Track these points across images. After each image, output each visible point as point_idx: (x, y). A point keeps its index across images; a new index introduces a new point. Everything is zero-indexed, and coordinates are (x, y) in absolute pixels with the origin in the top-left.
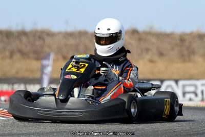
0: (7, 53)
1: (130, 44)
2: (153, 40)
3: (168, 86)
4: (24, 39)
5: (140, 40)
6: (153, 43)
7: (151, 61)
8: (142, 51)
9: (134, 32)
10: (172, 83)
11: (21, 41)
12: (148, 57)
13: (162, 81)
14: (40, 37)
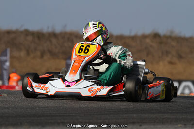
0: (39, 53)
1: (151, 46)
2: (173, 43)
3: (186, 87)
4: (54, 40)
5: (161, 43)
6: (173, 47)
7: (171, 63)
8: (162, 53)
9: (156, 36)
10: (190, 84)
11: (51, 41)
12: (168, 59)
13: (180, 82)
14: (69, 39)
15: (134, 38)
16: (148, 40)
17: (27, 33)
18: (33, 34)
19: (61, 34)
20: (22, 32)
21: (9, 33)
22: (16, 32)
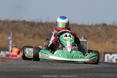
1: (102, 32)
4: (41, 27)
5: (107, 30)
6: (115, 32)
7: (113, 42)
8: (108, 36)
9: (104, 25)
11: (39, 28)
12: (112, 40)
14: (50, 27)
15: (90, 26)
16: (99, 28)
17: (25, 22)
18: (28, 23)
19: (45, 23)
20: (21, 22)
21: (13, 22)
22: (18, 22)
